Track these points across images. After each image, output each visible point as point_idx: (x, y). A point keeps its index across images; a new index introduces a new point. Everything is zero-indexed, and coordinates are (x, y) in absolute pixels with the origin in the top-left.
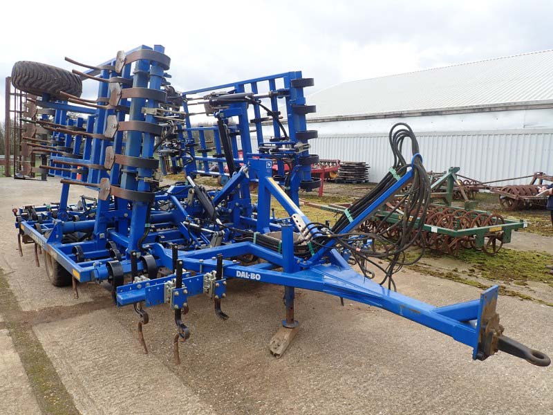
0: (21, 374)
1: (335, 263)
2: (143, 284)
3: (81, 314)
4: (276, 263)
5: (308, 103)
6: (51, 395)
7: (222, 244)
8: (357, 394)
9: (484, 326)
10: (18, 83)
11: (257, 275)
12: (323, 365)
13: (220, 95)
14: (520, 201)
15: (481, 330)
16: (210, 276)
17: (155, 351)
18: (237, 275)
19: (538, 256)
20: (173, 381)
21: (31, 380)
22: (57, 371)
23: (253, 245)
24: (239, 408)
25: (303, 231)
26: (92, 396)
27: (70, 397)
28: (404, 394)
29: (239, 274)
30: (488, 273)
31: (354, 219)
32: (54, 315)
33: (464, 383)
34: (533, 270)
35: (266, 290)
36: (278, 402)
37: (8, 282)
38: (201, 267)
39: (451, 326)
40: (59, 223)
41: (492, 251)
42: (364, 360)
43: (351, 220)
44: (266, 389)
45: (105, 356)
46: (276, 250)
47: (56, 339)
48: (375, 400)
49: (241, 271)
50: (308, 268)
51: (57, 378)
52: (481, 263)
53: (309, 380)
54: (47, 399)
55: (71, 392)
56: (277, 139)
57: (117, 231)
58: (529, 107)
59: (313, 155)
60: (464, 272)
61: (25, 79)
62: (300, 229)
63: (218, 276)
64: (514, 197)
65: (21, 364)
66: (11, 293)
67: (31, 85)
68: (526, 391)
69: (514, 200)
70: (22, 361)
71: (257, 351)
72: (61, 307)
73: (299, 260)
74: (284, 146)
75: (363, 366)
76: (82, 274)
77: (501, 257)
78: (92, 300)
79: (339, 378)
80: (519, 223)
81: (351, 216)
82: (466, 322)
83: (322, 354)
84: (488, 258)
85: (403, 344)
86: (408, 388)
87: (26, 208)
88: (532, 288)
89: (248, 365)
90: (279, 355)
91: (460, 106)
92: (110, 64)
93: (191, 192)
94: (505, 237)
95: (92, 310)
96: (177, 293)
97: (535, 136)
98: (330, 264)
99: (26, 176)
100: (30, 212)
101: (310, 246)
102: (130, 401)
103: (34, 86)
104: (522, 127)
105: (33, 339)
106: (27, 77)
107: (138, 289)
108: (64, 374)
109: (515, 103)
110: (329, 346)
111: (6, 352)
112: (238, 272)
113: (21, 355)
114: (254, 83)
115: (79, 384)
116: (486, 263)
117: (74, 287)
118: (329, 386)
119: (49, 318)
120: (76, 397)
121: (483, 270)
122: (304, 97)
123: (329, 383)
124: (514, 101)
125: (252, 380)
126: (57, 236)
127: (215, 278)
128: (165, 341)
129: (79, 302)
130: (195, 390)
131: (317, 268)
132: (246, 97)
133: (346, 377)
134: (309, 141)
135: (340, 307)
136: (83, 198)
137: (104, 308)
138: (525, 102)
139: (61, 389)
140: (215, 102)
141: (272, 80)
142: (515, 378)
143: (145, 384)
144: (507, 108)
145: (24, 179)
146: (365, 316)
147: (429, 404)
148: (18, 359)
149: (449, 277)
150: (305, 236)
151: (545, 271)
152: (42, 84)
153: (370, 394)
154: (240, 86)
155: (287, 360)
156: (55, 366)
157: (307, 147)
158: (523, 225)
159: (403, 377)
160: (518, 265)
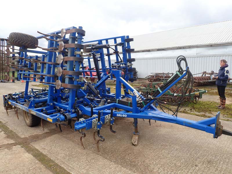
0: (37, 162)
1: (152, 109)
2: (84, 121)
3: (48, 137)
4: (128, 110)
5: (131, 48)
6: (55, 168)
7: (104, 105)
8: (170, 156)
9: (217, 126)
10: (13, 42)
11: (125, 115)
12: (154, 147)
13: (95, 45)
14: (199, 83)
15: (216, 127)
16: (108, 117)
17: (87, 148)
18: (117, 116)
19: (211, 103)
20: (100, 158)
21: (42, 163)
22: (51, 159)
23: (117, 104)
24: (131, 165)
25: (138, 97)
26: (71, 166)
27: (62, 168)
28: (187, 154)
29: (118, 115)
30: (197, 110)
31: (162, 91)
32: (36, 138)
33: (205, 149)
34: (212, 108)
35: (118, 122)
36: (144, 161)
37: (8, 126)
38: (102, 113)
39: (204, 127)
40: (33, 100)
41: (195, 102)
42: (167, 144)
43: (161, 92)
44: (137, 157)
45: (68, 152)
46: (127, 105)
47: (43, 147)
48: (178, 157)
49: (119, 114)
50: (143, 111)
51: (53, 162)
52: (193, 107)
53: (151, 153)
54: (53, 170)
55: (62, 166)
56: (118, 62)
57: (56, 102)
58: (198, 47)
59: (134, 68)
60: (188, 110)
61: (16, 40)
62: (137, 96)
63: (111, 117)
64: (197, 81)
65: (34, 158)
66: (11, 131)
67: (19, 42)
68: (227, 149)
69: (196, 82)
70: (34, 157)
71: (127, 144)
72: (37, 135)
73: (139, 108)
74: (121, 65)
75: (168, 146)
76: (53, 120)
77: (199, 104)
78: (49, 131)
79: (162, 151)
80: (204, 91)
81: (161, 90)
82: (209, 125)
83: (151, 143)
84: (194, 105)
85: (178, 137)
86: (187, 152)
87: (9, 94)
88: (214, 114)
89: (126, 150)
90: (136, 145)
91: (172, 47)
92: (54, 33)
93: (86, 85)
94: (200, 96)
95: (52, 135)
96: (99, 124)
97: (201, 58)
98: (150, 109)
99: (6, 81)
100: (11, 96)
101: (143, 103)
102: (87, 167)
103: (20, 43)
104: (196, 55)
105: (33, 148)
106: (17, 39)
107: (82, 123)
108: (55, 160)
109: (193, 45)
110: (153, 141)
111: (25, 154)
112: (117, 114)
113: (32, 154)
114: (107, 40)
115: (64, 163)
116: (195, 106)
117: (42, 126)
118: (159, 154)
119: (35, 140)
120: (65, 168)
121: (195, 109)
122: (130, 45)
123: (159, 153)
124: (192, 45)
125: (130, 155)
126: (33, 105)
127: (110, 117)
128: (89, 144)
129: (44, 132)
130: (111, 160)
131: (146, 111)
132: (107, 46)
133: (164, 150)
134: (132, 63)
135: (150, 126)
136: (32, 89)
137: (56, 134)
138: (197, 45)
139: (57, 165)
140: (94, 48)
141: (115, 39)
142: (221, 145)
143: (90, 160)
144: (190, 47)
145: (5, 82)
146: (161, 129)
147: (197, 157)
148: (32, 156)
149: (184, 112)
150: (139, 99)
151: (216, 108)
152: (24, 42)
153: (175, 155)
154: (100, 42)
155: (140, 146)
156: (49, 157)
157: (132, 65)
158: (206, 91)
159: (184, 149)
160: (206, 106)
